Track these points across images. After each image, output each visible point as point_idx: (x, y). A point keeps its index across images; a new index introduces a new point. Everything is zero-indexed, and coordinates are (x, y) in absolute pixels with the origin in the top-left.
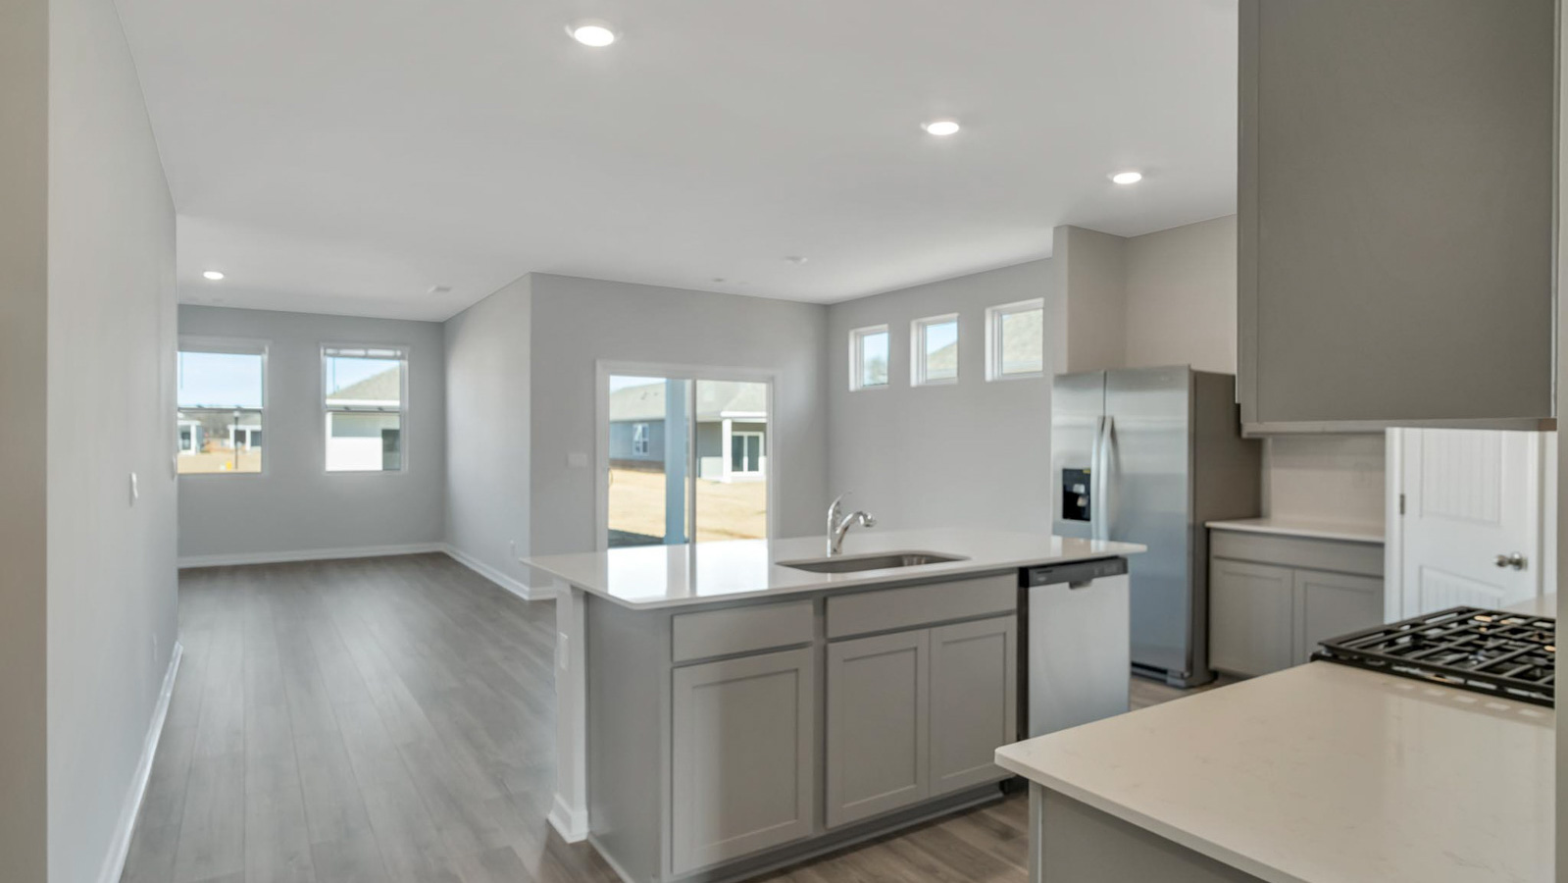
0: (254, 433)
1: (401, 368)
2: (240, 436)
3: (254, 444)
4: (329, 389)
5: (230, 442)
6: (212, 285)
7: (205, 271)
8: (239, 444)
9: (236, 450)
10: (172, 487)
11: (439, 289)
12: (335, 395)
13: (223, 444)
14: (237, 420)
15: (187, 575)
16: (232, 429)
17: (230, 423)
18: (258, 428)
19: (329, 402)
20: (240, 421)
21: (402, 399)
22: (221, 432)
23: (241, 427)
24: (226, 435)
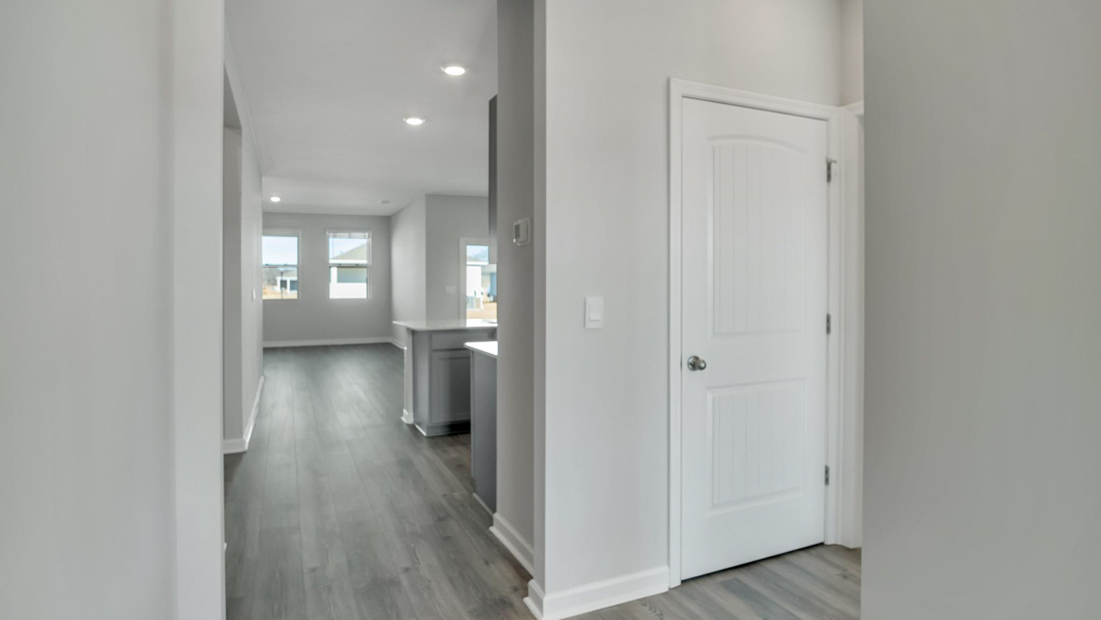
0: (292, 282)
1: (368, 244)
2: (283, 284)
3: (292, 289)
4: (331, 256)
5: (278, 288)
6: (274, 204)
7: (272, 196)
8: (283, 289)
9: (282, 292)
10: (261, 302)
11: (383, 202)
12: (334, 259)
13: (273, 289)
14: (282, 273)
15: (267, 350)
16: (279, 279)
17: (278, 276)
18: (295, 278)
19: (331, 261)
20: (284, 274)
21: (368, 259)
22: (272, 282)
23: (284, 278)
24: (275, 284)
